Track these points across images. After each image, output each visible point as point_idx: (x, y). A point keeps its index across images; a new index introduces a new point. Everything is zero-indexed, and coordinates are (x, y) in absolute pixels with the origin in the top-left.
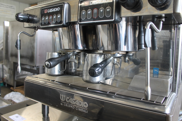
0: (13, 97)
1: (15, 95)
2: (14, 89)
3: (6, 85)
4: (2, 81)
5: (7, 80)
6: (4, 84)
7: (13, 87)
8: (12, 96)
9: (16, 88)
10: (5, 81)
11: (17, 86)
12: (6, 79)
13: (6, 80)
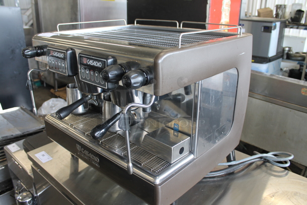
0: (53, 106)
1: (57, 103)
2: (55, 92)
3: (45, 85)
4: (38, 79)
5: (45, 78)
6: (42, 82)
7: (53, 88)
8: (52, 104)
9: (58, 91)
10: (42, 79)
11: (59, 87)
12: (43, 75)
13: (43, 77)
